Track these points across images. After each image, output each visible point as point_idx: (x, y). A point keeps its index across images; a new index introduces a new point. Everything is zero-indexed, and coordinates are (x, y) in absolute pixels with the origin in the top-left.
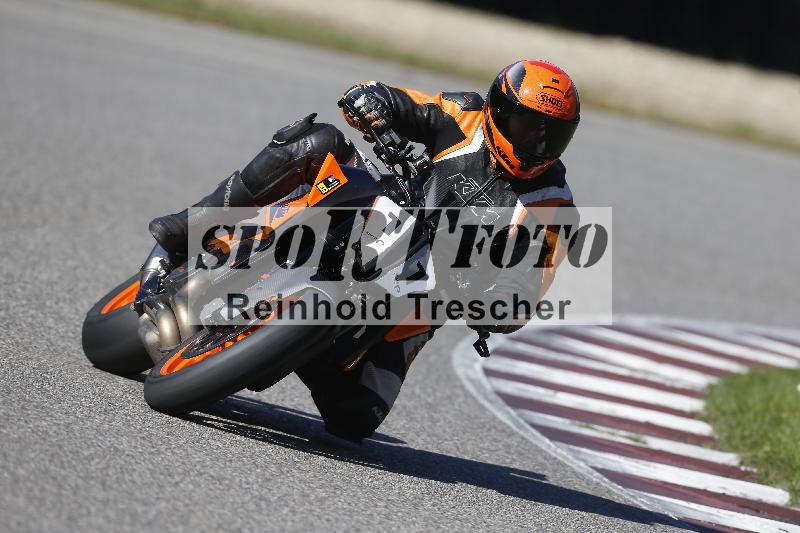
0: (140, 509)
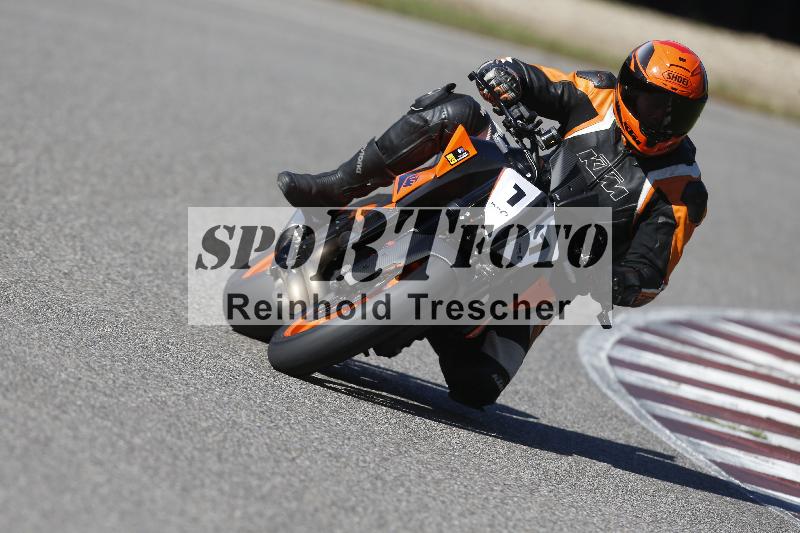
0: (255, 482)
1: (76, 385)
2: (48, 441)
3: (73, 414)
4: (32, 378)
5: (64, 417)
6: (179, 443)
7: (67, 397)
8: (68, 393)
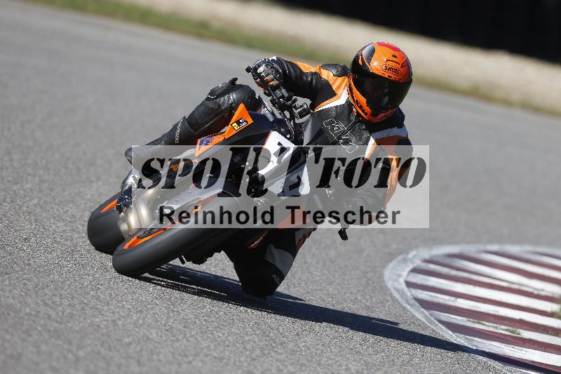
1: (36, 316)
2: (20, 356)
3: (36, 337)
4: (6, 312)
5: (30, 339)
6: (111, 354)
7: (31, 326)
8: (31, 322)
